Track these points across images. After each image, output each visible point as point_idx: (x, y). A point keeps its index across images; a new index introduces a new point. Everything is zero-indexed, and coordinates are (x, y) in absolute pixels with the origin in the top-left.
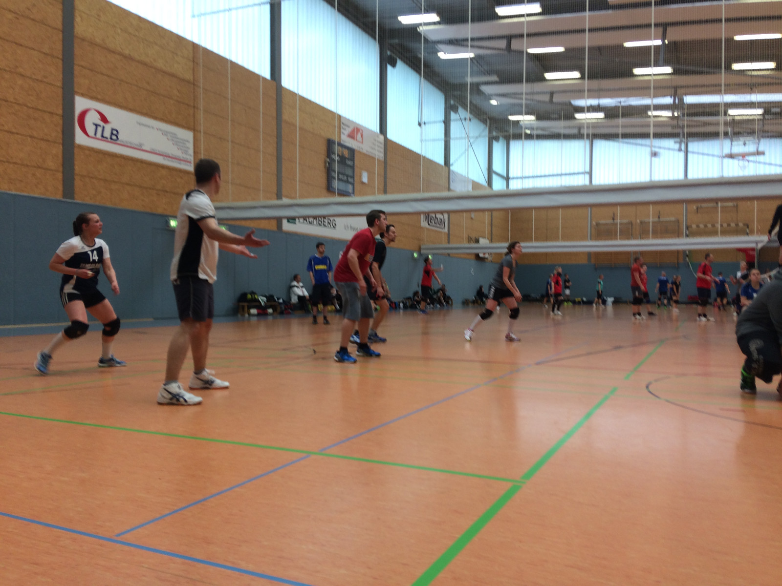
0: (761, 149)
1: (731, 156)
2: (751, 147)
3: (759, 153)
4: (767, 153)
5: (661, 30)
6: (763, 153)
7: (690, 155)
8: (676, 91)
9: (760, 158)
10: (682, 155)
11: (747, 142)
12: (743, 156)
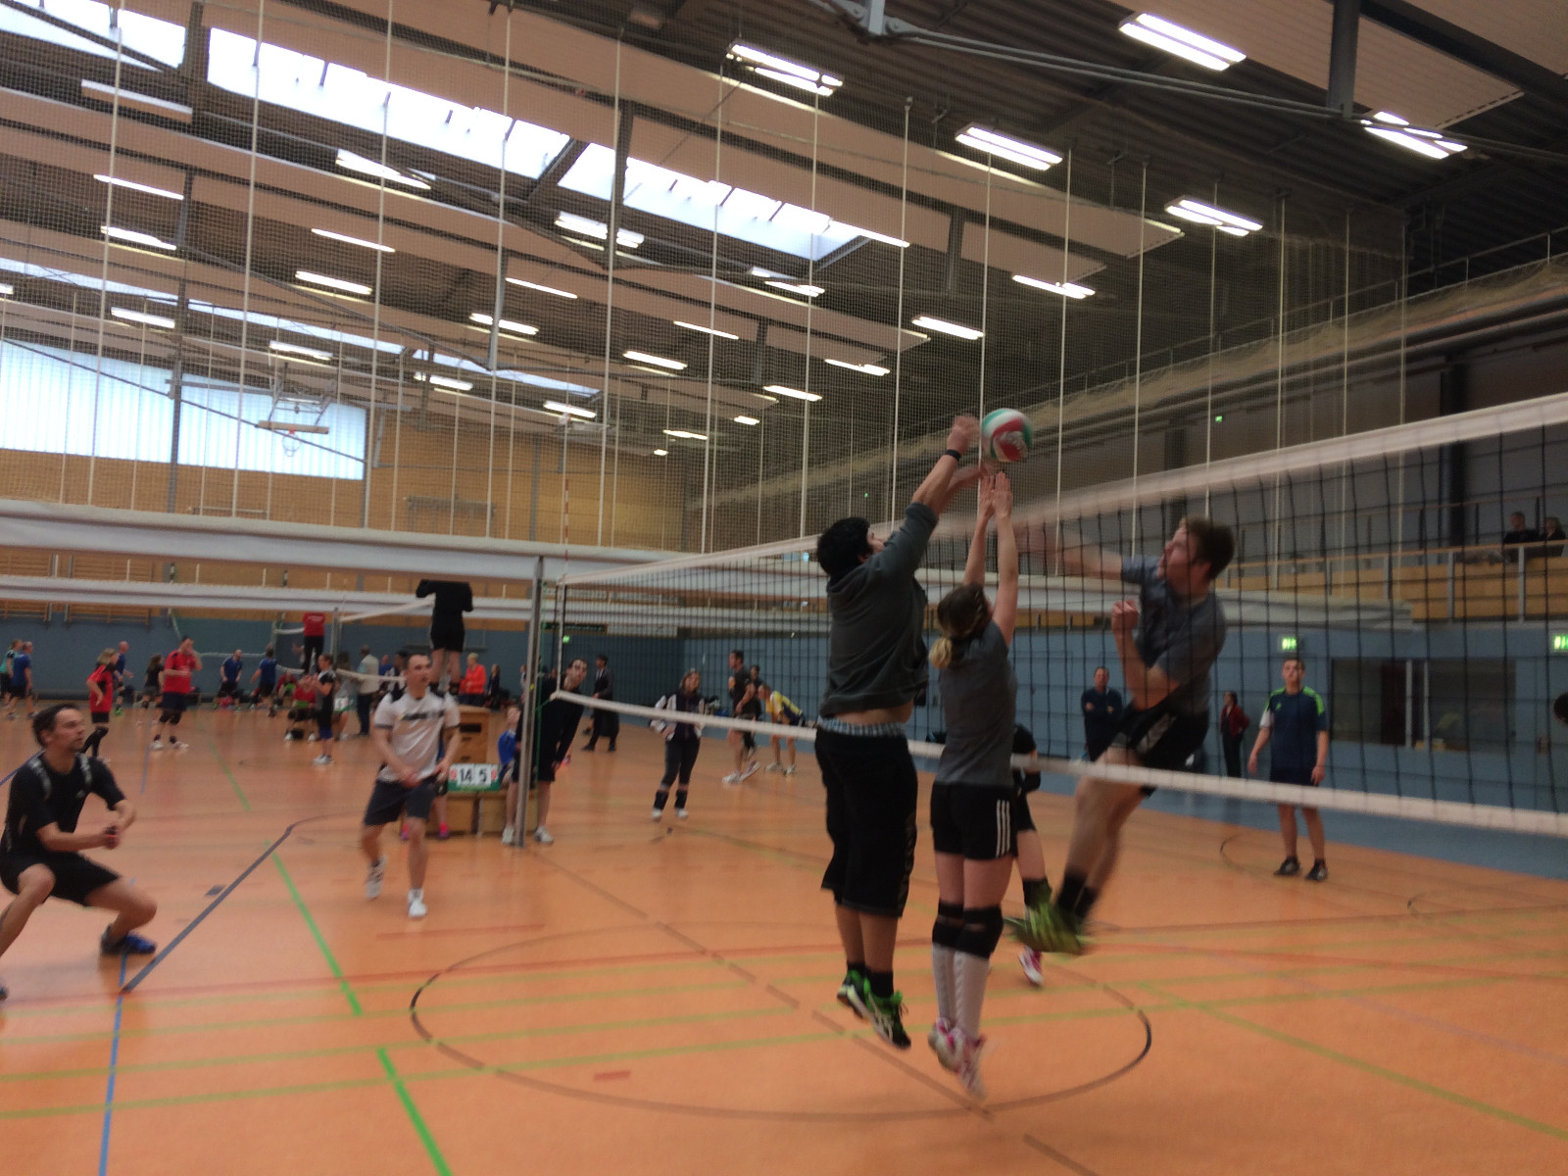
0: (321, 424)
1: (268, 426)
2: (306, 419)
3: (317, 430)
4: (333, 432)
5: (182, 176)
6: (325, 431)
7: (185, 407)
8: (183, 286)
9: (316, 438)
10: (170, 404)
11: (301, 408)
12: (292, 429)
